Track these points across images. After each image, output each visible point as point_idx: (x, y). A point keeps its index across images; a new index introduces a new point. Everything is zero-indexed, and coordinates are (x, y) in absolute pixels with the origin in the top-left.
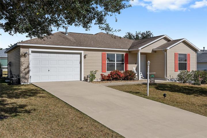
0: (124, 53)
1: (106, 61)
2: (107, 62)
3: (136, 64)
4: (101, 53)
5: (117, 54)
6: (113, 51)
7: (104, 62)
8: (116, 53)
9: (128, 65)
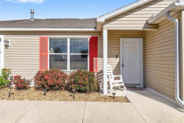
0: (89, 37)
1: (49, 51)
2: (49, 54)
3: (117, 57)
4: (38, 37)
5: (71, 39)
6: (62, 33)
7: (44, 53)
8: (68, 37)
9: (98, 59)
